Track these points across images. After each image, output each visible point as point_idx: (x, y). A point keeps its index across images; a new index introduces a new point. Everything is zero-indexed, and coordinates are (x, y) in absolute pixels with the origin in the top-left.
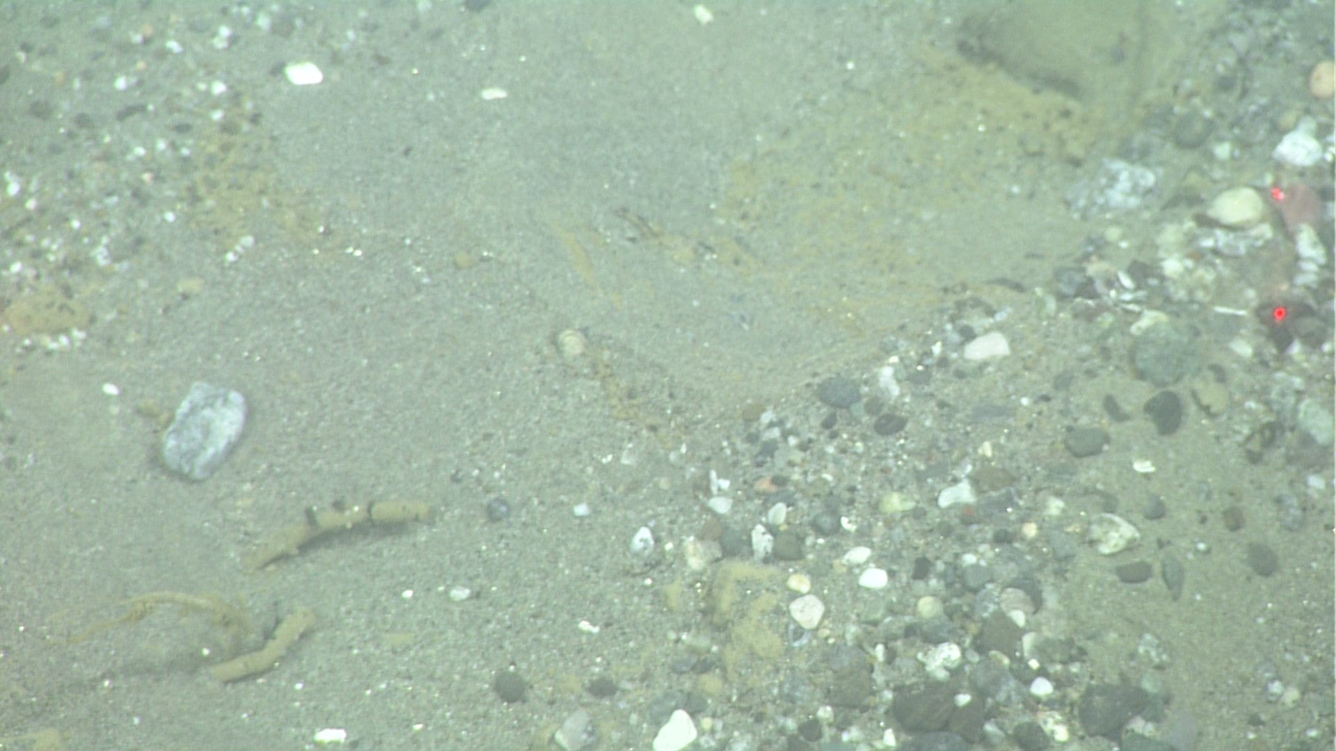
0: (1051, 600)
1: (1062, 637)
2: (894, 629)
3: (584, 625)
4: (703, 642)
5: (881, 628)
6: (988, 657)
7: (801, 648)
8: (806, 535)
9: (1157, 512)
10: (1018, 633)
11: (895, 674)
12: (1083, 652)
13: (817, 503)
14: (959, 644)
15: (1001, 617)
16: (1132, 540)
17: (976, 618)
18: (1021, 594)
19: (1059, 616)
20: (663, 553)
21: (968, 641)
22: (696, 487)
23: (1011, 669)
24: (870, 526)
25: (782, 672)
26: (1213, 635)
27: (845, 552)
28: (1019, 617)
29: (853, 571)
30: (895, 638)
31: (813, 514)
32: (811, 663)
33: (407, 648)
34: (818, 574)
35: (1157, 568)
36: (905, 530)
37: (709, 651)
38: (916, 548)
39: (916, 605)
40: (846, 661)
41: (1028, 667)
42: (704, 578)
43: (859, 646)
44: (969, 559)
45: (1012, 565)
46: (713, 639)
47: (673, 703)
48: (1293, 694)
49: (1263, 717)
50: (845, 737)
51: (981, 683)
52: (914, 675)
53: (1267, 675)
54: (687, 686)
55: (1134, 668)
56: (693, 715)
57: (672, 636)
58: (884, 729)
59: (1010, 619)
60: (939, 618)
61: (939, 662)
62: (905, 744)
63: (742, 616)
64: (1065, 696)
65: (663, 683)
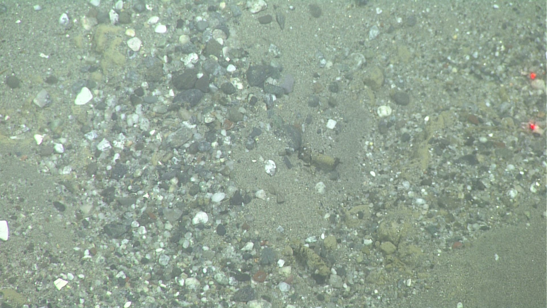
0: (233, 33)
1: (238, 48)
2: (170, 49)
3: (42, 55)
4: (92, 59)
5: (165, 49)
6: (209, 57)
7: (133, 59)
8: (132, 13)
10: (221, 47)
11: (172, 67)
12: (247, 53)
14: (197, 53)
15: (213, 41)
16: (264, 6)
17: (203, 42)
19: (236, 39)
20: (73, 23)
21: (201, 52)
23: (218, 62)
24: (158, 8)
25: (126, 69)
26: (297, 42)
27: (148, 19)
28: (221, 41)
29: (152, 26)
30: (171, 52)
31: (134, 4)
32: (137, 65)
34: (137, 29)
35: (274, 16)
36: (172, 8)
37: (95, 62)
38: (177, 15)
39: (179, 38)
40: (151, 63)
41: (225, 61)
42: (91, 33)
43: (157, 56)
44: (199, 18)
45: (216, 20)
46: (96, 58)
47: (82, 85)
48: (330, 64)
49: (319, 74)
50: (154, 94)
51: (206, 68)
52: (180, 67)
53: (319, 57)
54: (87, 77)
55: (267, 58)
56: (90, 89)
57: (79, 57)
58: (169, 89)
59: (217, 42)
60: (188, 44)
61: (190, 61)
62: (177, 95)
63: (108, 47)
64: (240, 72)
65: (77, 77)
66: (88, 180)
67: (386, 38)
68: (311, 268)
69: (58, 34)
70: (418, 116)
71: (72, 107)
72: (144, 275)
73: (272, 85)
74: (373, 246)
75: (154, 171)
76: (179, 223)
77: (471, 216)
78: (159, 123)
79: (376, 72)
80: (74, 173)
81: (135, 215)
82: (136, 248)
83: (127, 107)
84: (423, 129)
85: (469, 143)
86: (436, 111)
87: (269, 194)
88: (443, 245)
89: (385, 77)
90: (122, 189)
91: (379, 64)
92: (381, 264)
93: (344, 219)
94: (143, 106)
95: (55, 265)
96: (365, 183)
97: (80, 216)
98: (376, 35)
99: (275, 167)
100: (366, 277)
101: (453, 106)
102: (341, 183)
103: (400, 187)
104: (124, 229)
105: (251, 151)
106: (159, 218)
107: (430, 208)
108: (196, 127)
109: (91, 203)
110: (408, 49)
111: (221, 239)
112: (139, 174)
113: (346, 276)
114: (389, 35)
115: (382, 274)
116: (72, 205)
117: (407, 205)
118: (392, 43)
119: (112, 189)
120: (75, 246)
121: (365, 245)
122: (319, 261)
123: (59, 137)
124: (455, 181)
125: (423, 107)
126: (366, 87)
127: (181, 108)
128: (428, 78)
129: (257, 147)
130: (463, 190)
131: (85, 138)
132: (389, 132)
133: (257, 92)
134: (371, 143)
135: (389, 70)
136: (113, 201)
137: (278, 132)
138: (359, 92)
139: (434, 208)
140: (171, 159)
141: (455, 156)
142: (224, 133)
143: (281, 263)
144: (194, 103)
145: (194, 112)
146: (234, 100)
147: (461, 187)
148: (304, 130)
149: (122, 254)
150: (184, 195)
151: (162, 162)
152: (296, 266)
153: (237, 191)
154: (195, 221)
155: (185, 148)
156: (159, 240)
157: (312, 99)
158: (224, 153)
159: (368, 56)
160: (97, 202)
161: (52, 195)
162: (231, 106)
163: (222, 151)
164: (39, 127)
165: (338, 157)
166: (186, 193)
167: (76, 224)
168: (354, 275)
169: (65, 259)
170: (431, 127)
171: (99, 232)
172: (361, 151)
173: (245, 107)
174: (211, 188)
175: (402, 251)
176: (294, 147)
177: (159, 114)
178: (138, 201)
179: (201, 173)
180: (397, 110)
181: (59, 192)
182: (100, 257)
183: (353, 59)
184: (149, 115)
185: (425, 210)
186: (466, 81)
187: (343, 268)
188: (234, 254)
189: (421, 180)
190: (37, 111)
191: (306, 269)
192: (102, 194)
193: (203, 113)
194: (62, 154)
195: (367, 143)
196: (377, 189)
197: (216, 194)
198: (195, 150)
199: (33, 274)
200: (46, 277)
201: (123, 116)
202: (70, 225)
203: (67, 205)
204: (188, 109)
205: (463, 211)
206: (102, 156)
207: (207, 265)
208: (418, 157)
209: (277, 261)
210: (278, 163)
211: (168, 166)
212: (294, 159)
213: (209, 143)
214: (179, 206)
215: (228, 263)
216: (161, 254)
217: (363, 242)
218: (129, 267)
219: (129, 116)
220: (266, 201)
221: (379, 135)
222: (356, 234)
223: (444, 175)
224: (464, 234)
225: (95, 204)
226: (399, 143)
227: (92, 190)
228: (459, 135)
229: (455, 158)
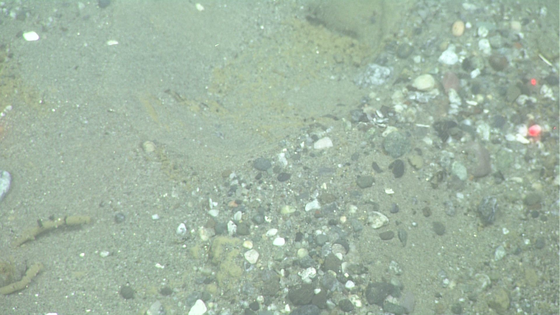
0: (353, 248)
1: (358, 263)
2: (288, 262)
3: (158, 265)
4: (208, 271)
5: (282, 262)
6: (328, 273)
7: (249, 272)
8: (250, 224)
9: (395, 210)
10: (339, 262)
11: (289, 281)
12: (366, 269)
13: (254, 211)
14: (315, 268)
15: (332, 255)
16: (386, 222)
17: (322, 257)
18: (340, 246)
19: (356, 255)
20: (190, 233)
21: (319, 266)
22: (203, 206)
23: (337, 277)
24: (277, 219)
25: (242, 282)
26: (419, 260)
27: (267, 231)
28: (340, 256)
29: (270, 239)
30: (289, 266)
31: (253, 215)
32: (253, 278)
33: (83, 278)
34: (255, 241)
35: (396, 233)
36: (291, 221)
37: (211, 274)
38: (296, 229)
39: (297, 252)
40: (268, 277)
41: (344, 277)
42: (208, 244)
43: (274, 270)
44: (319, 232)
45: (336, 234)
46: (212, 269)
47: (196, 297)
48: (453, 284)
49: (441, 294)
50: (269, 308)
51: (325, 284)
52: (297, 281)
53: (442, 276)
54: (202, 289)
55: (388, 275)
56: (205, 302)
57: (195, 268)
58: (285, 304)
59: (336, 257)
60: (307, 257)
61: (307, 275)
62: (294, 310)
63: (224, 259)
64: (359, 288)
65: (192, 289)
67: (513, 259)
69: (174, 244)
73: (392, 304)
79: (501, 295)
89: (511, 300)
91: (505, 286)
98: (502, 256)
110: (536, 272)
114: (516, 257)
118: (519, 265)
126: (490, 310)
133: (376, 311)
135: (516, 293)
159: (494, 278)
183: (478, 280)
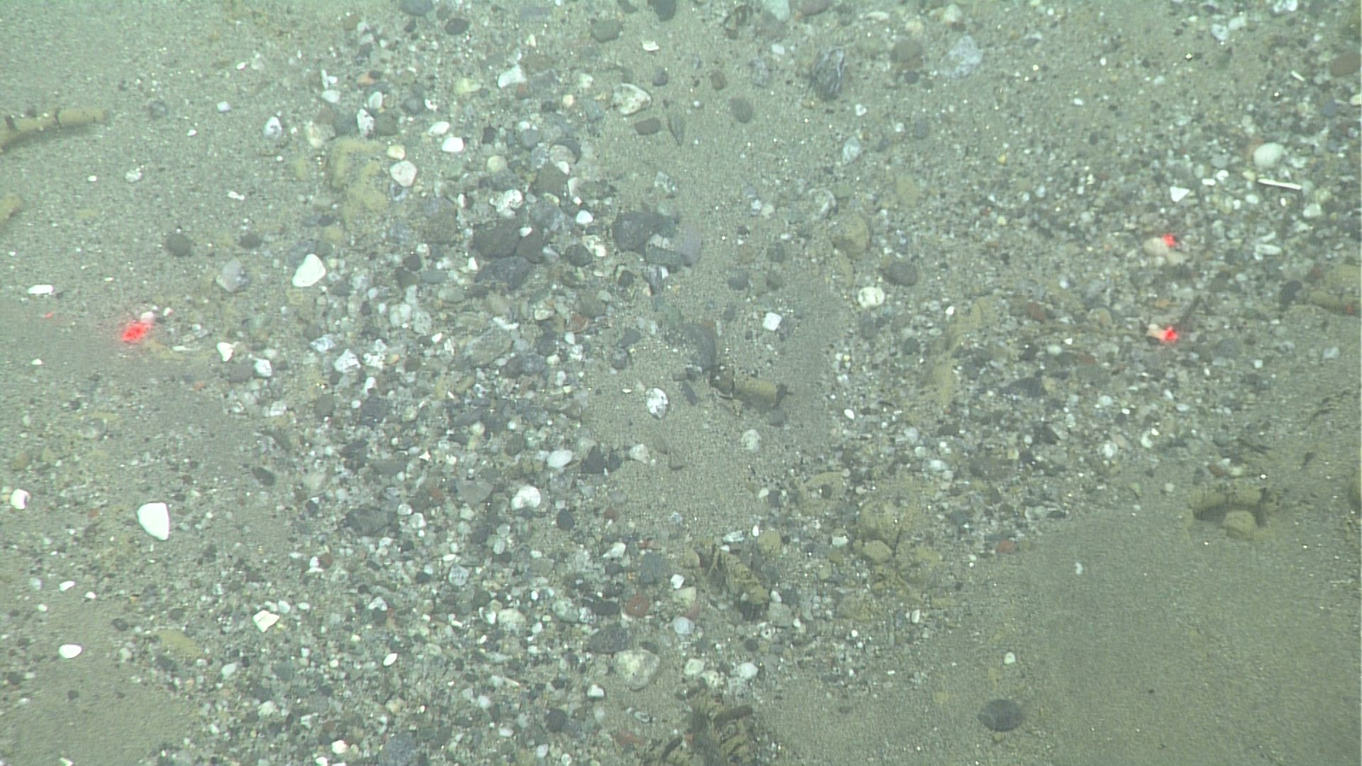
0: (587, 152)
1: (598, 179)
2: (471, 182)
3: (233, 195)
4: (325, 202)
5: (460, 181)
6: (543, 198)
7: (401, 201)
8: (399, 115)
9: (662, 80)
10: (565, 178)
11: (474, 216)
12: (613, 189)
13: (406, 90)
14: (520, 190)
15: (550, 167)
16: (646, 102)
17: (532, 169)
18: (564, 149)
19: (593, 163)
20: (289, 134)
21: (527, 187)
22: (311, 83)
23: (560, 206)
24: (447, 105)
25: (388, 220)
26: (708, 169)
27: (429, 126)
28: (564, 167)
29: (437, 140)
30: (472, 189)
31: (403, 98)
32: (409, 212)
33: (95, 220)
34: (408, 145)
35: (664, 120)
36: (474, 107)
37: (330, 209)
38: (483, 120)
39: (486, 163)
40: (435, 209)
41: (573, 203)
42: (323, 153)
43: (445, 196)
44: (524, 125)
45: (557, 128)
46: (333, 199)
47: (306, 250)
48: (769, 209)
49: (748, 228)
50: (439, 266)
51: (538, 218)
52: (488, 216)
53: (750, 196)
54: (316, 236)
55: (652, 198)
56: (322, 257)
57: (301, 198)
58: (468, 257)
59: (558, 168)
60: (504, 171)
61: (506, 204)
62: (484, 267)
63: (354, 180)
64: (602, 223)
65: (297, 235)
66: (316, 427)
67: (875, 160)
68: (734, 590)
69: (261, 155)
70: (934, 305)
71: (288, 291)
72: (422, 604)
73: (661, 249)
74: (850, 548)
75: (439, 411)
76: (487, 507)
77: (1030, 492)
78: (450, 320)
79: (855, 225)
80: (291, 413)
81: (404, 492)
82: (406, 553)
83: (390, 291)
84: (943, 330)
85: (1028, 357)
86: (969, 297)
87: (655, 452)
88: (980, 546)
89: (872, 233)
90: (380, 444)
91: (861, 209)
92: (865, 581)
93: (795, 498)
94: (420, 289)
95: (256, 585)
96: (834, 431)
97: (301, 496)
98: (855, 155)
99: (666, 402)
100: (836, 605)
101: (1000, 287)
102: (790, 431)
103: (899, 439)
104: (384, 518)
105: (622, 372)
106: (448, 498)
107: (956, 477)
108: (519, 328)
109: (323, 470)
110: (916, 181)
111: (566, 536)
112: (412, 416)
113: (798, 606)
114: (880, 156)
115: (865, 601)
116: (286, 473)
117: (912, 471)
118: (884, 170)
119: (362, 443)
120: (293, 550)
121: (835, 547)
122: (749, 578)
123: (264, 347)
124: (1002, 428)
125: (942, 289)
126: (836, 252)
127: (491, 292)
128: (952, 236)
129: (632, 364)
130: (1018, 444)
131: (311, 349)
132: (879, 335)
133: (632, 262)
134: (847, 357)
135: (881, 220)
136: (363, 465)
137: (672, 336)
138: (824, 262)
139: (963, 477)
140: (471, 387)
141: (1003, 380)
142: (570, 338)
143: (677, 581)
144: (515, 284)
145: (515, 300)
146: (590, 278)
147: (1013, 438)
148: (719, 333)
149: (380, 564)
150: (495, 454)
151: (455, 393)
152: (705, 585)
153: (593, 448)
154: (517, 503)
155: (497, 367)
156: (449, 540)
157: (735, 275)
158: (571, 375)
159: (841, 195)
160: (333, 468)
161: (250, 455)
162: (583, 287)
163: (567, 372)
164: (226, 329)
165: (785, 383)
166: (499, 449)
167: (295, 508)
168: (814, 603)
169: (273, 575)
170: (958, 326)
171: (338, 523)
172: (827, 372)
173: (611, 291)
174: (547, 441)
175: (903, 558)
176: (702, 366)
177: (450, 304)
178: (410, 466)
179: (527, 413)
180: (895, 295)
181: (263, 449)
182: (339, 571)
183: (813, 199)
184: (432, 305)
185: (947, 481)
186: (1024, 240)
187: (794, 590)
188: (590, 564)
189: (939, 426)
190: (223, 299)
191: (725, 593)
192: (342, 454)
193: (530, 302)
194: (268, 379)
195: (838, 356)
196: (858, 443)
197: (555, 453)
198: (515, 370)
199: (215, 602)
200: (240, 606)
201: (382, 307)
202: (282, 511)
203: (278, 474)
204: (503, 295)
205: (1018, 483)
206: (344, 383)
207: (538, 586)
208: (934, 382)
209: (670, 577)
210: (672, 393)
211: (467, 401)
212: (702, 387)
213: (542, 357)
214: (486, 474)
215: (578, 582)
216: (454, 565)
217: (830, 541)
218: (393, 589)
219: (393, 308)
220: (648, 465)
221: (861, 342)
222: (818, 526)
223: (982, 415)
224: (1019, 526)
225: (330, 473)
226: (899, 356)
227: (324, 446)
228: (1010, 341)
229: (1003, 385)
